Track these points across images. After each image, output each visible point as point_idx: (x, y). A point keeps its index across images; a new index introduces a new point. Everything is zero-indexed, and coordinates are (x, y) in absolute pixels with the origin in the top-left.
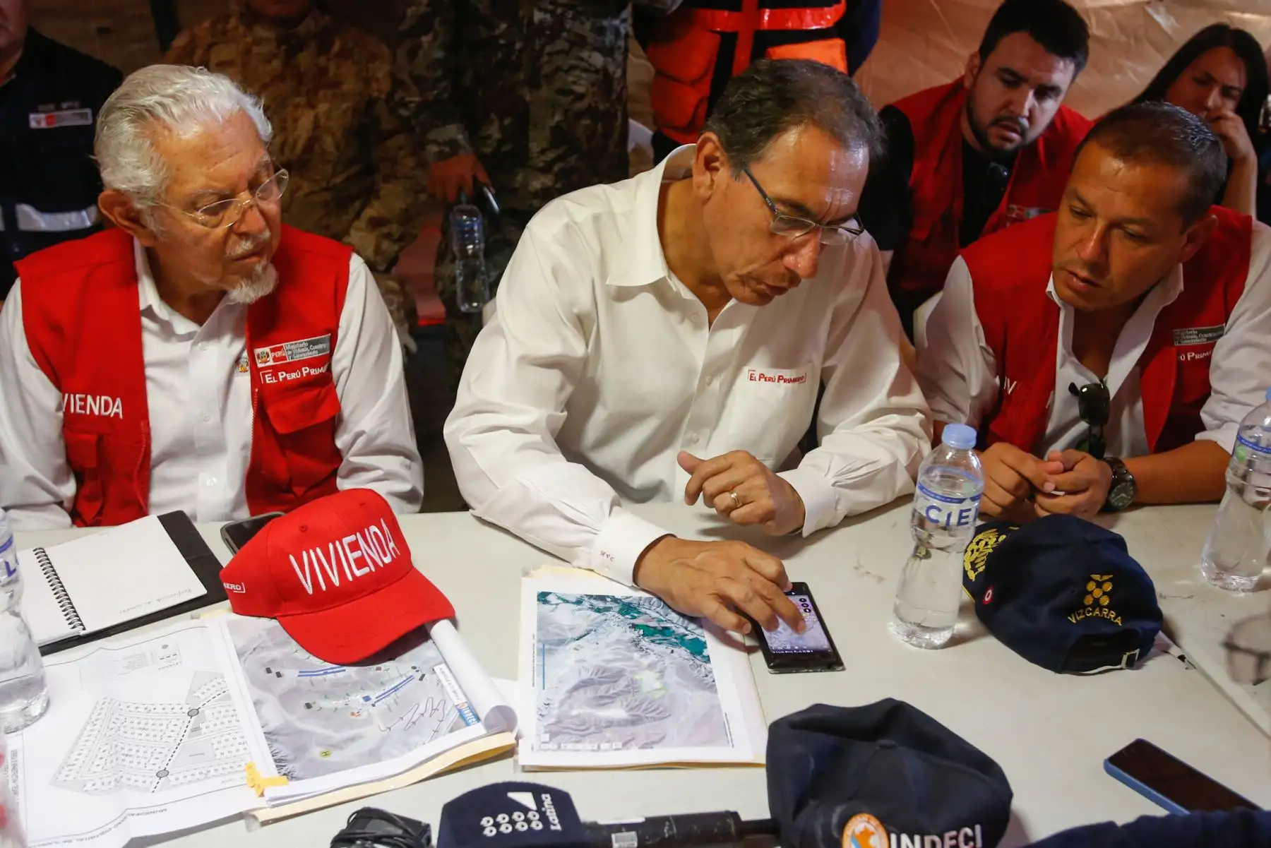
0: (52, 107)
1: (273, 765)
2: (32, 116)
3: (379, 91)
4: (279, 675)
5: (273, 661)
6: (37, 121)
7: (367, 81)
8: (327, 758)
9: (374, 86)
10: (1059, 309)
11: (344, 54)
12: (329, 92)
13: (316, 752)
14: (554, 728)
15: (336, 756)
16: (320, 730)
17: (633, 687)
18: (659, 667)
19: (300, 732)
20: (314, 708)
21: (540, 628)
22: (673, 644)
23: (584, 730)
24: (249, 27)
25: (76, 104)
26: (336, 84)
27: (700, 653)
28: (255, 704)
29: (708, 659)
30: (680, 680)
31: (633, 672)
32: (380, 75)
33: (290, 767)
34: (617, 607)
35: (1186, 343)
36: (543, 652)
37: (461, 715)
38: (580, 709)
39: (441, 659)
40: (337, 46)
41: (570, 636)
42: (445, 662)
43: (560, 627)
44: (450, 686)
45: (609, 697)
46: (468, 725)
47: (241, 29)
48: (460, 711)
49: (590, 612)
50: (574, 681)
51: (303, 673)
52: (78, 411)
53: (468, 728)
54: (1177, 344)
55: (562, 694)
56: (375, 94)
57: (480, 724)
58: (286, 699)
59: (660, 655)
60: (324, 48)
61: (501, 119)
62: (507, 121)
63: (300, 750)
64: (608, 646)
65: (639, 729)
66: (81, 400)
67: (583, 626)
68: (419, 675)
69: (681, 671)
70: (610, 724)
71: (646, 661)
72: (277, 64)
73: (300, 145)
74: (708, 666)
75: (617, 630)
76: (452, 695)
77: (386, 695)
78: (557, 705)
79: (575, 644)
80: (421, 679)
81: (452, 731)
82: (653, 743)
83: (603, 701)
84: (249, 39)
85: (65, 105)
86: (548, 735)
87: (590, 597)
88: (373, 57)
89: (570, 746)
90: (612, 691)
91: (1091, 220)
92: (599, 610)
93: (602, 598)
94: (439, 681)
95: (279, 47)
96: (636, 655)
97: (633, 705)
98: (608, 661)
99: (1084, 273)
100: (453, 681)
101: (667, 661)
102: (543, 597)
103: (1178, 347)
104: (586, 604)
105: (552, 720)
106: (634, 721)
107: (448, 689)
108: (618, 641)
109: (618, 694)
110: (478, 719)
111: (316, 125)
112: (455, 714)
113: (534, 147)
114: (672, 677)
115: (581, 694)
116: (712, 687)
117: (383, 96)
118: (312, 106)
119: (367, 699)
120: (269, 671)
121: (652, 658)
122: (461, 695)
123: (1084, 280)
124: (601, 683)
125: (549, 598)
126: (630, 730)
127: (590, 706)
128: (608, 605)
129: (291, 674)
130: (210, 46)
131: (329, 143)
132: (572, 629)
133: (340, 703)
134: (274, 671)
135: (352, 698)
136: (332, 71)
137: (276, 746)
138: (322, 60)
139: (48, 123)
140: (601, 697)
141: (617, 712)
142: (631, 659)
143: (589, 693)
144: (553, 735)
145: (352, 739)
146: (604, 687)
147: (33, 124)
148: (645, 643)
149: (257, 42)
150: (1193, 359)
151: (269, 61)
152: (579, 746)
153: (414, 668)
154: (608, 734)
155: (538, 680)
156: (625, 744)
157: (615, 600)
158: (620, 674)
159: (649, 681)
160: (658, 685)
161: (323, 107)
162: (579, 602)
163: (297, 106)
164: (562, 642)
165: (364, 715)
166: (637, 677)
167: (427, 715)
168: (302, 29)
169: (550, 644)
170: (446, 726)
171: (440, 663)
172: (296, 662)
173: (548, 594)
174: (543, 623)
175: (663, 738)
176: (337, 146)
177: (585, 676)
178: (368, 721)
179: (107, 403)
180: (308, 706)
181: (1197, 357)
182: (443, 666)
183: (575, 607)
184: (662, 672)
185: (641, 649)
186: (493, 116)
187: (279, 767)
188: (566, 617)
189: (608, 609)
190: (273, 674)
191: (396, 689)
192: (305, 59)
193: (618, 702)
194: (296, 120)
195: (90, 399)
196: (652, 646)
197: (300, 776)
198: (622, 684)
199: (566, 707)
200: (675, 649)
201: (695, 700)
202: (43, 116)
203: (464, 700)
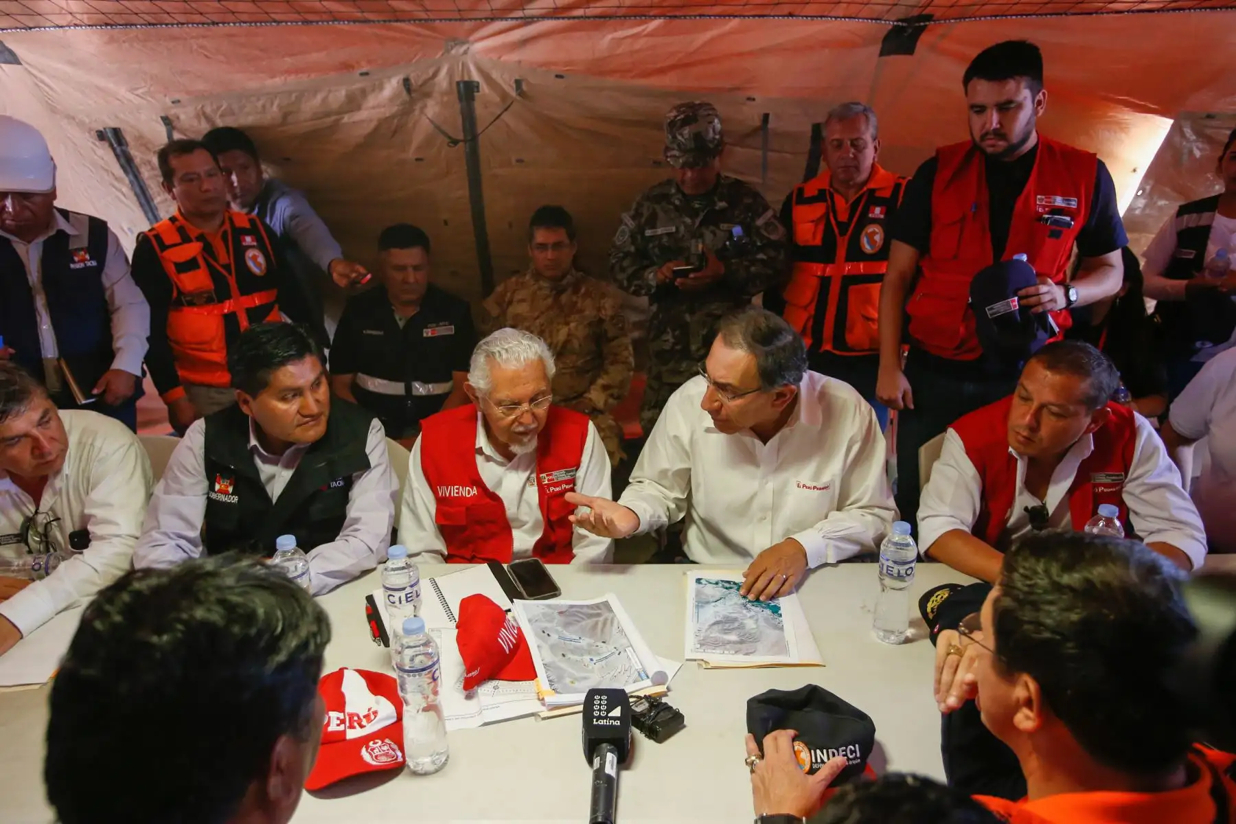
0: (434, 325)
1: (548, 683)
2: (424, 330)
3: (606, 315)
4: (548, 635)
5: (546, 628)
6: (427, 333)
7: (599, 310)
8: (573, 685)
9: (603, 312)
10: (1017, 460)
11: (588, 294)
12: (577, 316)
13: (568, 680)
14: (702, 642)
15: (577, 685)
16: (570, 670)
17: (742, 626)
18: (755, 618)
19: (559, 668)
20: (566, 657)
21: (697, 596)
22: (763, 607)
23: (717, 644)
24: (537, 281)
25: (447, 323)
26: (581, 311)
27: (777, 612)
28: (538, 647)
29: (781, 616)
30: (765, 625)
31: (742, 619)
32: (607, 306)
33: (556, 686)
34: (736, 587)
35: (1098, 481)
36: (697, 607)
37: (639, 674)
38: (715, 634)
39: (629, 644)
40: (583, 290)
41: (711, 600)
42: (631, 646)
43: (707, 596)
44: (634, 659)
45: (729, 630)
46: (643, 680)
47: (532, 282)
48: (639, 672)
49: (722, 589)
50: (712, 622)
51: (560, 638)
52: (455, 495)
53: (642, 682)
54: (1092, 482)
55: (706, 627)
56: (604, 317)
57: (648, 680)
58: (553, 648)
59: (756, 612)
60: (576, 291)
61: (674, 331)
62: (677, 333)
63: (560, 678)
64: (730, 606)
65: (744, 646)
66: (457, 489)
67: (718, 595)
68: (618, 652)
69: (766, 620)
70: (729, 642)
71: (749, 615)
72: (550, 301)
73: (560, 345)
74: (780, 619)
75: (735, 599)
76: (635, 664)
77: (601, 660)
78: (704, 631)
79: (714, 604)
80: (619, 654)
81: (634, 682)
82: (751, 653)
83: (727, 631)
84: (536, 287)
85: (441, 324)
86: (699, 645)
87: (722, 581)
88: (603, 296)
89: (709, 651)
90: (732, 627)
91: (1029, 403)
92: (727, 588)
93: (729, 582)
94: (628, 656)
95: (551, 291)
96: (745, 611)
97: (741, 634)
98: (730, 613)
99: (1025, 434)
100: (635, 657)
101: (760, 615)
102: (699, 581)
103: (1093, 484)
104: (720, 585)
105: (702, 638)
106: (742, 642)
107: (633, 661)
108: (736, 604)
109: (734, 629)
110: (648, 677)
111: (569, 335)
112: (636, 673)
113: (693, 348)
114: (762, 623)
115: (716, 627)
116: (782, 629)
117: (608, 318)
118: (567, 324)
119: (592, 660)
120: (544, 632)
121: (752, 613)
122: (639, 665)
123: (1024, 437)
124: (726, 623)
125: (702, 581)
126: (739, 646)
127: (719, 633)
128: (731, 586)
129: (554, 637)
130: (514, 292)
131: (576, 343)
132: (712, 597)
133: (578, 658)
134: (547, 632)
135: (584, 657)
136: (579, 305)
137: (549, 673)
138: (574, 298)
139: (432, 334)
140: (726, 629)
141: (733, 637)
142: (741, 613)
143: (720, 626)
144: (702, 645)
145: (585, 678)
146: (727, 625)
147: (425, 335)
148: (749, 605)
149: (540, 289)
150: (1102, 491)
151: (545, 299)
152: (714, 651)
153: (615, 648)
154: (728, 646)
155: (695, 619)
156: (736, 652)
157: (735, 583)
158: (735, 620)
159: (750, 624)
160: (754, 626)
161: (573, 325)
162: (717, 583)
163: (559, 324)
164: (708, 603)
165: (590, 667)
166: (745, 622)
167: (622, 673)
168: (564, 282)
169: (701, 603)
170: (631, 680)
171: (629, 647)
172: (557, 632)
173: (701, 579)
174: (698, 593)
175: (754, 652)
176: (580, 345)
177: (718, 619)
178: (592, 671)
179: (469, 491)
180: (564, 655)
181: (1105, 490)
182: (630, 648)
183: (715, 586)
184: (757, 620)
185: (747, 608)
186: (669, 330)
187: (551, 685)
188: (710, 590)
189: (731, 588)
190: (546, 634)
191: (606, 658)
192: (564, 298)
193: (734, 632)
194: (558, 331)
195: (461, 488)
196: (753, 608)
197: (561, 691)
198: (736, 624)
199: (709, 632)
200: (764, 610)
201: (772, 634)
202: (430, 330)
203: (641, 667)
